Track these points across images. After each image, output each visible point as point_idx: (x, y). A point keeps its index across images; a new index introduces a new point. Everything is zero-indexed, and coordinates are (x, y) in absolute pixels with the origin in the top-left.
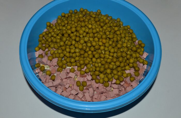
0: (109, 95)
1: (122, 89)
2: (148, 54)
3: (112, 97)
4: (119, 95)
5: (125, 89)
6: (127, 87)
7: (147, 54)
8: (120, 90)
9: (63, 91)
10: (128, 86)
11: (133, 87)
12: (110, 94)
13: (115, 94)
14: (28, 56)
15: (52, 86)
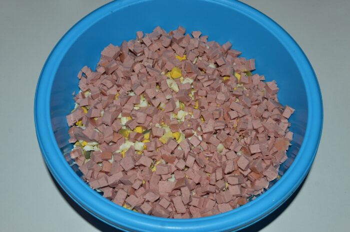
0: (222, 198)
1: (246, 185)
2: (294, 110)
3: (227, 201)
4: (241, 197)
5: (252, 183)
6: (255, 180)
7: (291, 111)
8: (242, 187)
9: (129, 196)
10: (259, 178)
11: (268, 179)
12: (223, 196)
13: (233, 196)
14: (53, 125)
15: (107, 185)
